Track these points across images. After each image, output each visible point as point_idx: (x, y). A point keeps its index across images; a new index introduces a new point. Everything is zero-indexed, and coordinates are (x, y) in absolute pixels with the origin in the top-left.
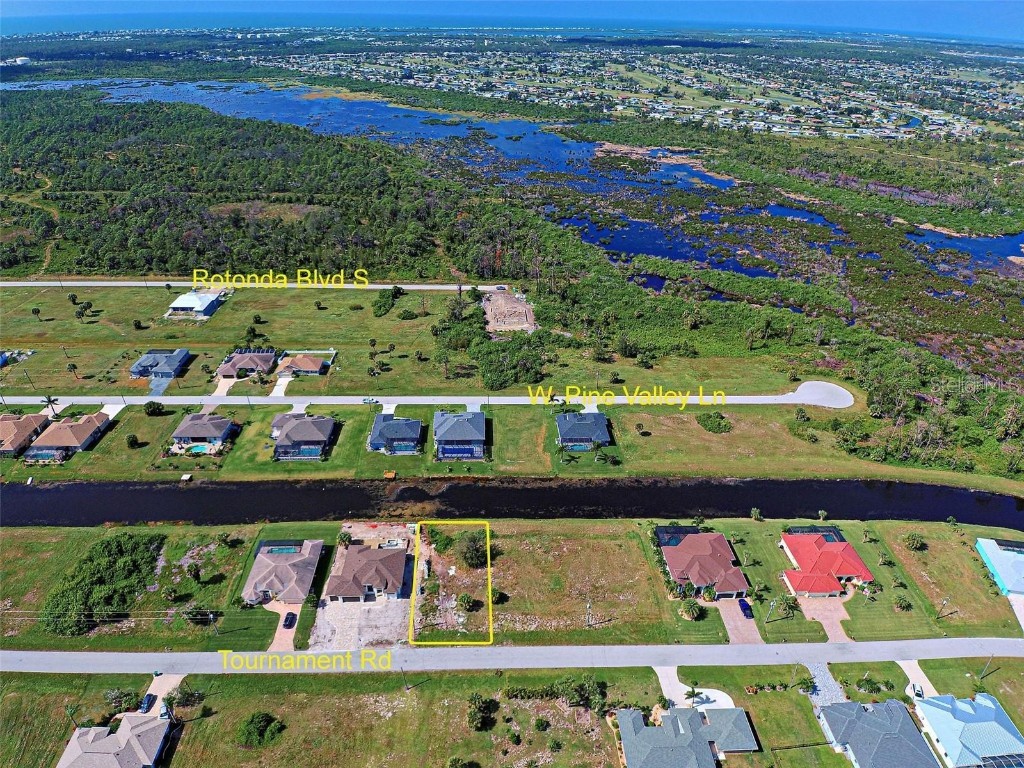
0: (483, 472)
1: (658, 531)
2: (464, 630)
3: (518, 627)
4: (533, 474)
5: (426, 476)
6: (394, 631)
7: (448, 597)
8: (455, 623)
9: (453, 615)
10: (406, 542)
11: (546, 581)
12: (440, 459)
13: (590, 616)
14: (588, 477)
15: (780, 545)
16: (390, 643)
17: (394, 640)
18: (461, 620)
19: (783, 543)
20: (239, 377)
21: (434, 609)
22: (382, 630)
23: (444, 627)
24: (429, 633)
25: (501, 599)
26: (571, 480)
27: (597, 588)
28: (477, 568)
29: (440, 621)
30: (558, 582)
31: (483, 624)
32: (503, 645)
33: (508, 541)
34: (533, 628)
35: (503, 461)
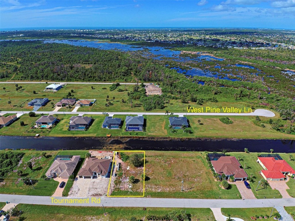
0: (142, 135)
1: (208, 156)
2: (131, 191)
3: (153, 190)
4: (160, 136)
5: (122, 136)
6: (103, 190)
7: (126, 178)
8: (128, 188)
9: (127, 185)
10: (112, 157)
11: (165, 173)
12: (127, 131)
13: (183, 187)
14: (181, 137)
15: (257, 161)
16: (101, 195)
17: (103, 194)
18: (130, 187)
19: (259, 160)
20: (63, 106)
21: (120, 182)
22: (98, 190)
23: (123, 189)
24: (117, 192)
25: (147, 179)
26: (175, 138)
27: (185, 176)
28: (138, 167)
29: (121, 187)
30: (170, 173)
31: (139, 189)
32: (147, 197)
33: (150, 158)
34: (159, 191)
35: (150, 132)
